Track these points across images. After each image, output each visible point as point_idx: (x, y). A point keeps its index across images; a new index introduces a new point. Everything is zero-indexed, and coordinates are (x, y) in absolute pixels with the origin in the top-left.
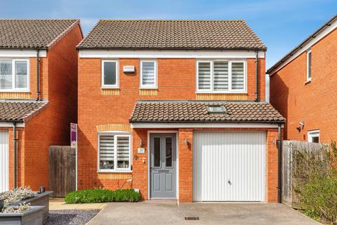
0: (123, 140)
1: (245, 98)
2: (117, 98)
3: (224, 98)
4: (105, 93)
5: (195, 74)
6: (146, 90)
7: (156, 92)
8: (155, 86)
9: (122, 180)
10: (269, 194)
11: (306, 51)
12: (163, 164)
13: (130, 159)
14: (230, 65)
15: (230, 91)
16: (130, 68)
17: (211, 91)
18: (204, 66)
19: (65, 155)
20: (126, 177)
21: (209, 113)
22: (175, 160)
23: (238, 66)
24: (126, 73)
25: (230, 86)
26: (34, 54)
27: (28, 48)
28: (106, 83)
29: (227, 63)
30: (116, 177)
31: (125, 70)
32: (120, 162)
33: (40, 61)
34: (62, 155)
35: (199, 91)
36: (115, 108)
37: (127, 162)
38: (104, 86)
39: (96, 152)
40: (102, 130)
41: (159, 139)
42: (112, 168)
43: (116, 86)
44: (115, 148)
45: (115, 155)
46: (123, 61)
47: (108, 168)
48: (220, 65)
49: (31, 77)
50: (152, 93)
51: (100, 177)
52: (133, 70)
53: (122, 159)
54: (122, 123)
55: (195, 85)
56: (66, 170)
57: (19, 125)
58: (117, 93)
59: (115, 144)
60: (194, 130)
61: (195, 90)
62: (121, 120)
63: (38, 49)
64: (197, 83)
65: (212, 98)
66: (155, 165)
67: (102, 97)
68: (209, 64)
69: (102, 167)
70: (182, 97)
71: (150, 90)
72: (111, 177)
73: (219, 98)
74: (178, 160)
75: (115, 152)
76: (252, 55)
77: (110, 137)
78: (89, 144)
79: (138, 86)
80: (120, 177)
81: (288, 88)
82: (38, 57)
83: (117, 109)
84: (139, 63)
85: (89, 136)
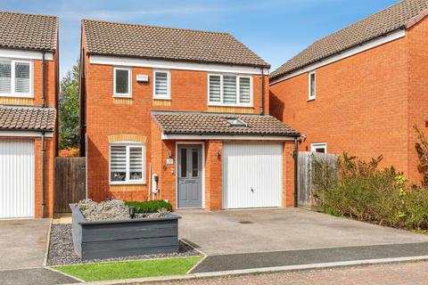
0: (135, 151)
1: (251, 111)
2: (130, 108)
3: (233, 111)
4: (117, 102)
5: (206, 86)
6: (160, 100)
7: (170, 103)
8: (168, 97)
9: (135, 192)
10: (287, 200)
11: (308, 72)
12: (190, 174)
13: (143, 171)
14: (238, 80)
15: (238, 104)
16: (144, 78)
17: (221, 104)
18: (215, 79)
19: (73, 166)
20: (139, 189)
21: (232, 126)
22: (201, 170)
23: (245, 81)
24: (139, 82)
25: (238, 100)
26: (39, 56)
27: (33, 50)
28: (117, 92)
29: (235, 78)
30: (129, 189)
31: (138, 79)
32: (132, 174)
33: (45, 63)
34: (69, 166)
35: (210, 103)
36: (128, 117)
37: (139, 174)
38: (116, 94)
39: (108, 163)
40: (114, 140)
41: (185, 150)
42: (123, 180)
43: (129, 95)
44: (128, 159)
45: (128, 167)
46: (136, 70)
47: (119, 180)
48: (230, 79)
49: (35, 81)
50: (166, 104)
51: (112, 189)
52: (147, 80)
53: (134, 171)
54: (135, 133)
55: (206, 97)
56: (74, 183)
57: (47, 135)
58: (130, 102)
59: (128, 155)
60: (224, 142)
61: (207, 102)
62: (134, 130)
63: (44, 51)
64: (209, 96)
65: (222, 110)
66: (182, 176)
67: (114, 105)
68: (219, 77)
69: (113, 179)
70: (195, 109)
71: (163, 100)
72: (124, 189)
73: (229, 110)
74: (203, 170)
75: (128, 163)
76: (258, 72)
77: (122, 148)
78: (99, 154)
79: (151, 96)
80: (133, 189)
81: (283, 104)
82: (44, 60)
83: (129, 119)
84: (152, 73)
85: (100, 147)
